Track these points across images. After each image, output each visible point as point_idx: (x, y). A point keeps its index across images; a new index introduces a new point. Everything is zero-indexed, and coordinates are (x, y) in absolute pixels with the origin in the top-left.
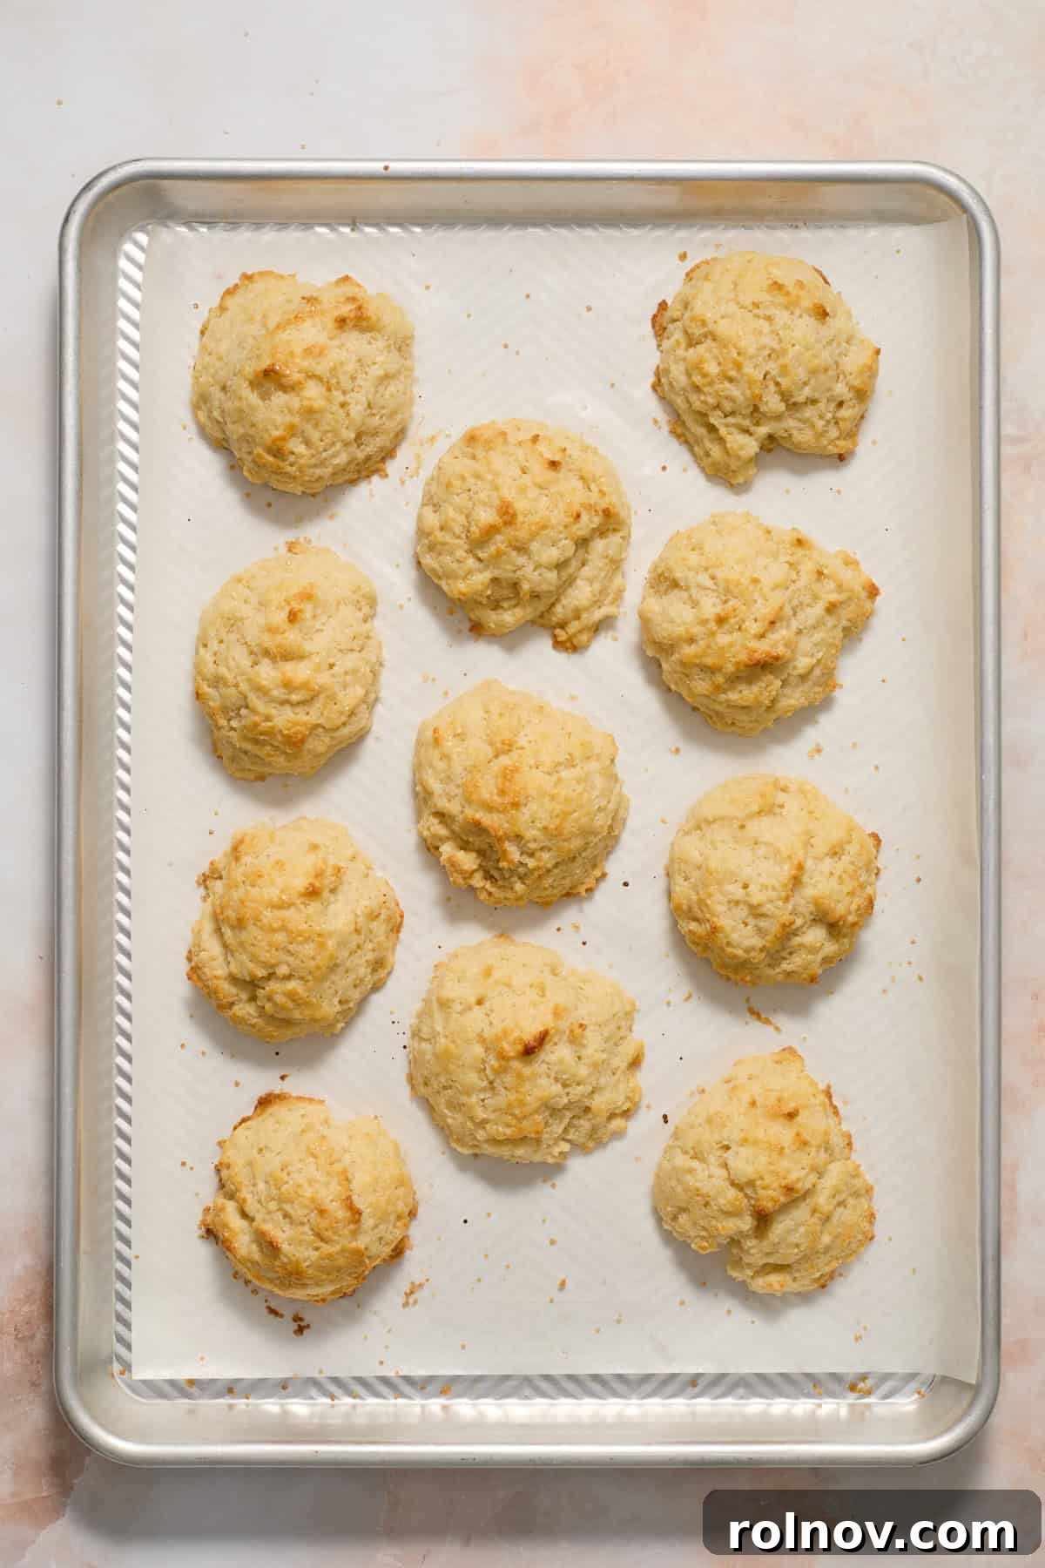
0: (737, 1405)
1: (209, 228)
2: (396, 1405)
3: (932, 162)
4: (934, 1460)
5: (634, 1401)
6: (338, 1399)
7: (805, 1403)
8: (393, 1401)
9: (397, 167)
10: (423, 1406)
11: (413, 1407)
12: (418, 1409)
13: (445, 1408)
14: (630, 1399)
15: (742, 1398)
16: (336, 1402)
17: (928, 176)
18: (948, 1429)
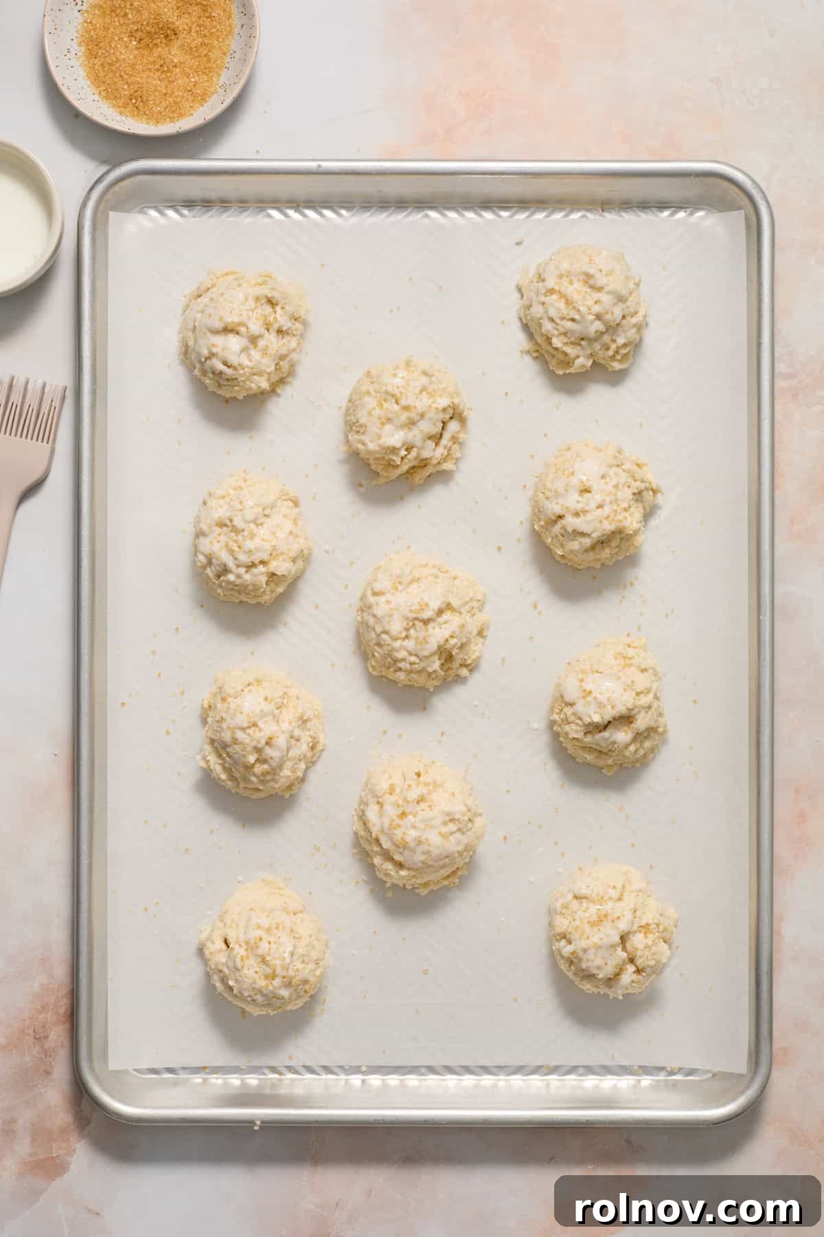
0: (578, 1080)
1: (189, 210)
2: (326, 1079)
3: (726, 161)
4: (724, 1121)
5: (502, 1077)
6: (284, 1075)
7: (628, 1079)
8: (324, 1076)
9: (326, 165)
10: (347, 1081)
11: (337, 1082)
12: (343, 1083)
13: (363, 1081)
14: (499, 1075)
15: (581, 1075)
16: (282, 1077)
17: (721, 171)
18: (733, 1100)
